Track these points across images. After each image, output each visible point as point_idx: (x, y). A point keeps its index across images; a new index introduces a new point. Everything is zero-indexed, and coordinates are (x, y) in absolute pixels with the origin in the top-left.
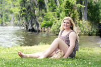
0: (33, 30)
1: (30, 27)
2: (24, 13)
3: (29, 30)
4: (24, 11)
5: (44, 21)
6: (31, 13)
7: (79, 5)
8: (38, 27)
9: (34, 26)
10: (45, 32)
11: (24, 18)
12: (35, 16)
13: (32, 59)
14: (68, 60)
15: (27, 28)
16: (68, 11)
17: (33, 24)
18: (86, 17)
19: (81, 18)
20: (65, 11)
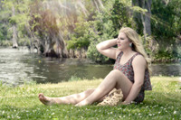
0: (53, 55)
1: (47, 50)
2: (37, 24)
3: (47, 55)
4: (37, 20)
5: (74, 38)
7: (137, 8)
8: (63, 49)
9: (55, 47)
10: (75, 57)
11: (37, 33)
12: (57, 30)
13: (66, 107)
14: (132, 108)
15: (42, 51)
16: (116, 18)
17: (54, 43)
18: (149, 29)
19: (139, 32)
20: (112, 19)
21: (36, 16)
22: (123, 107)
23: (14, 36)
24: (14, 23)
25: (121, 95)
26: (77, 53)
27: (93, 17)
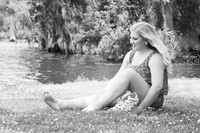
0: (57, 50)
1: (50, 44)
2: (39, 13)
3: (50, 50)
4: (39, 8)
5: (82, 31)
6: (54, 13)
8: (68, 44)
9: (60, 41)
10: (83, 53)
11: (38, 24)
12: (63, 21)
14: (149, 115)
15: (44, 45)
16: (132, 9)
17: (58, 37)
18: (171, 22)
19: (159, 25)
20: (127, 9)
21: (37, 4)
22: (139, 114)
23: (12, 27)
24: (12, 12)
25: (137, 99)
26: (85, 48)
27: (105, 7)
